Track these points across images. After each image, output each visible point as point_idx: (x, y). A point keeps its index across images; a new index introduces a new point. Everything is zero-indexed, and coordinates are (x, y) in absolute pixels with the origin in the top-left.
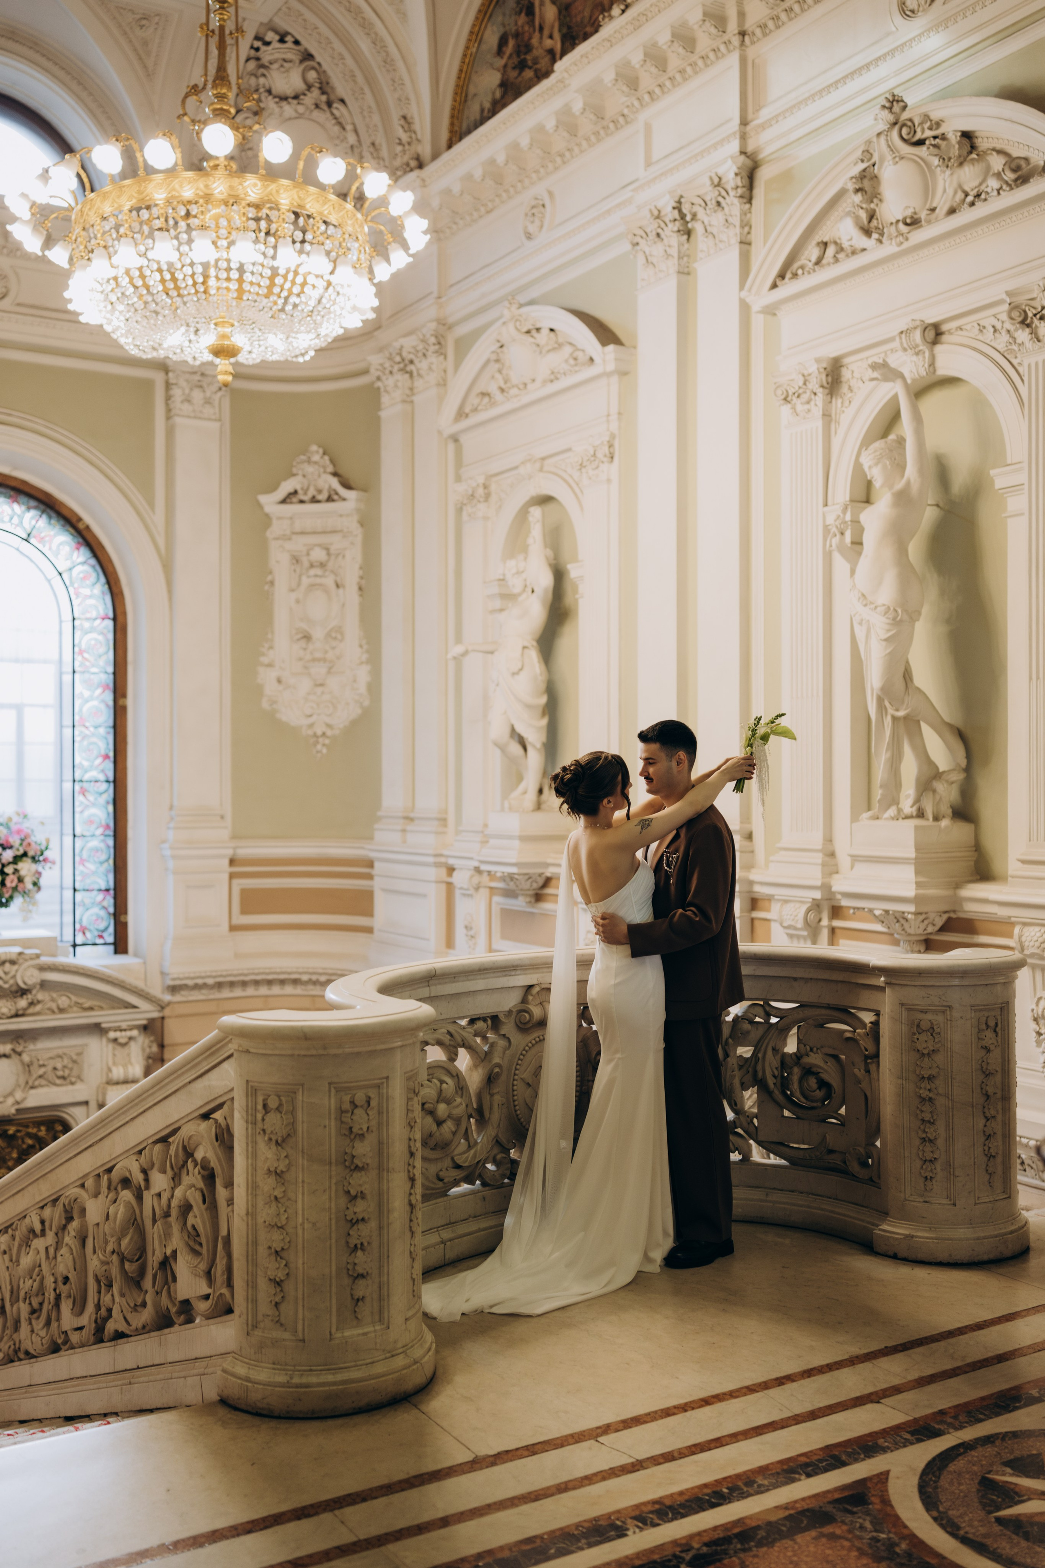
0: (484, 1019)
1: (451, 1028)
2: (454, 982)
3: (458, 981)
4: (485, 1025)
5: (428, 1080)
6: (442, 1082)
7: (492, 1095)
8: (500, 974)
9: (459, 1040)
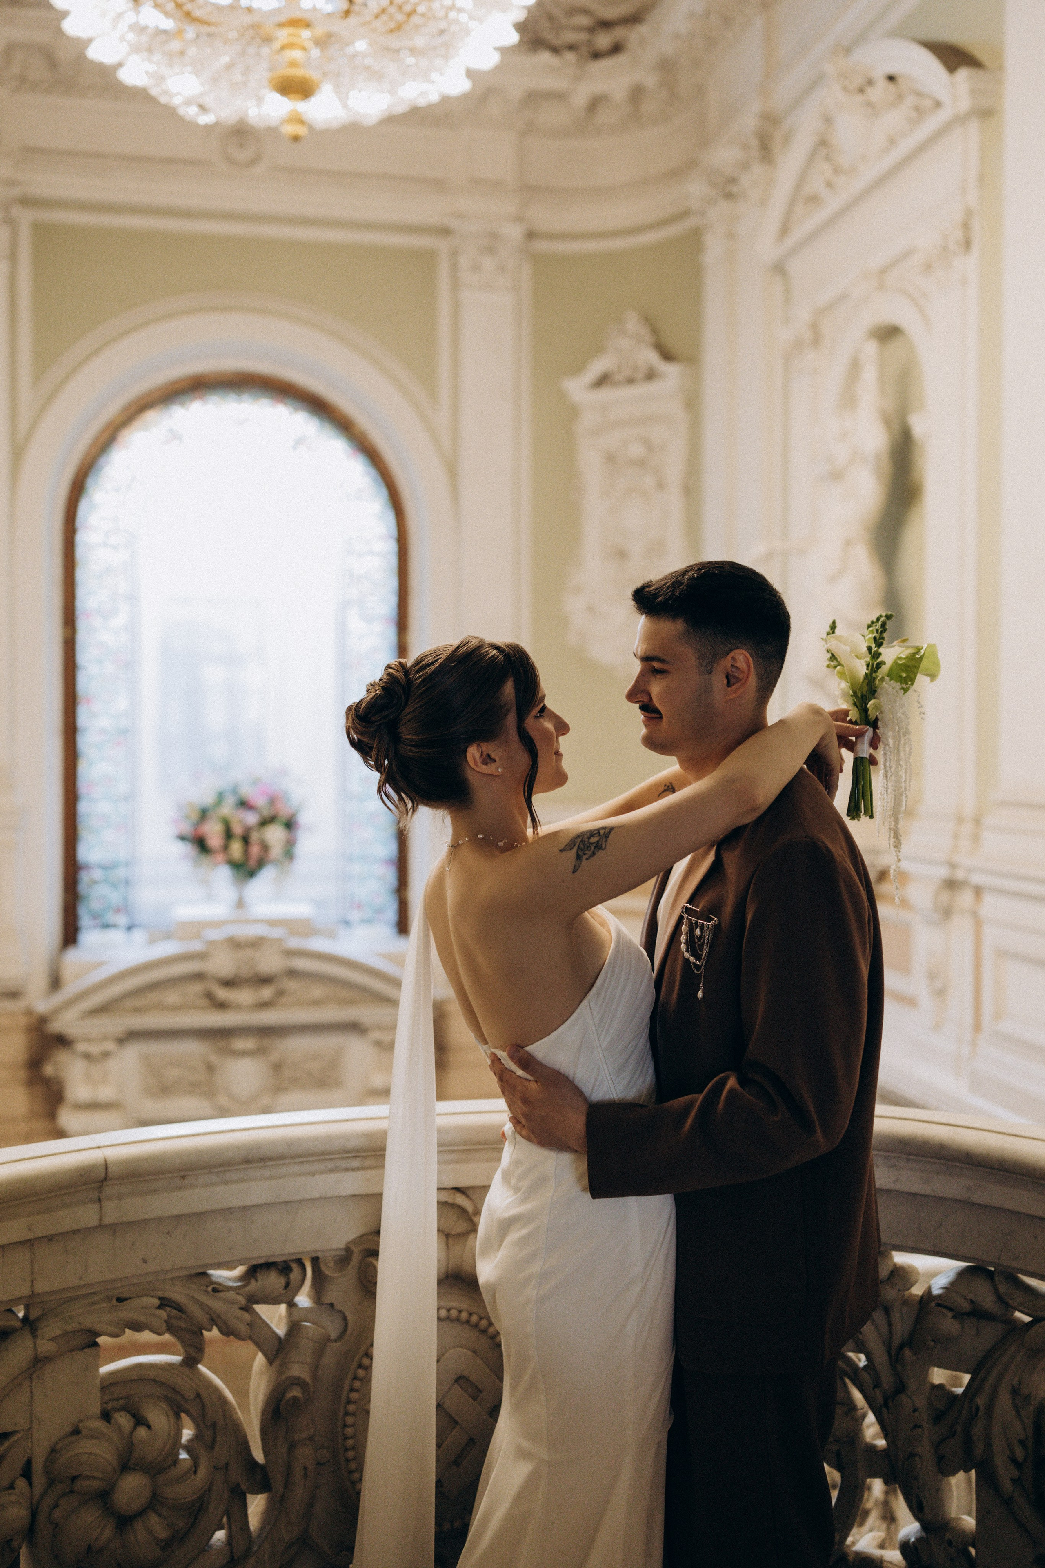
0: (284, 1268)
1: (176, 1293)
2: (180, 1188)
3: (192, 1186)
4: (282, 1281)
5: (106, 1416)
6: (140, 1421)
7: (292, 1446)
8: (320, 1166)
9: (201, 1316)
